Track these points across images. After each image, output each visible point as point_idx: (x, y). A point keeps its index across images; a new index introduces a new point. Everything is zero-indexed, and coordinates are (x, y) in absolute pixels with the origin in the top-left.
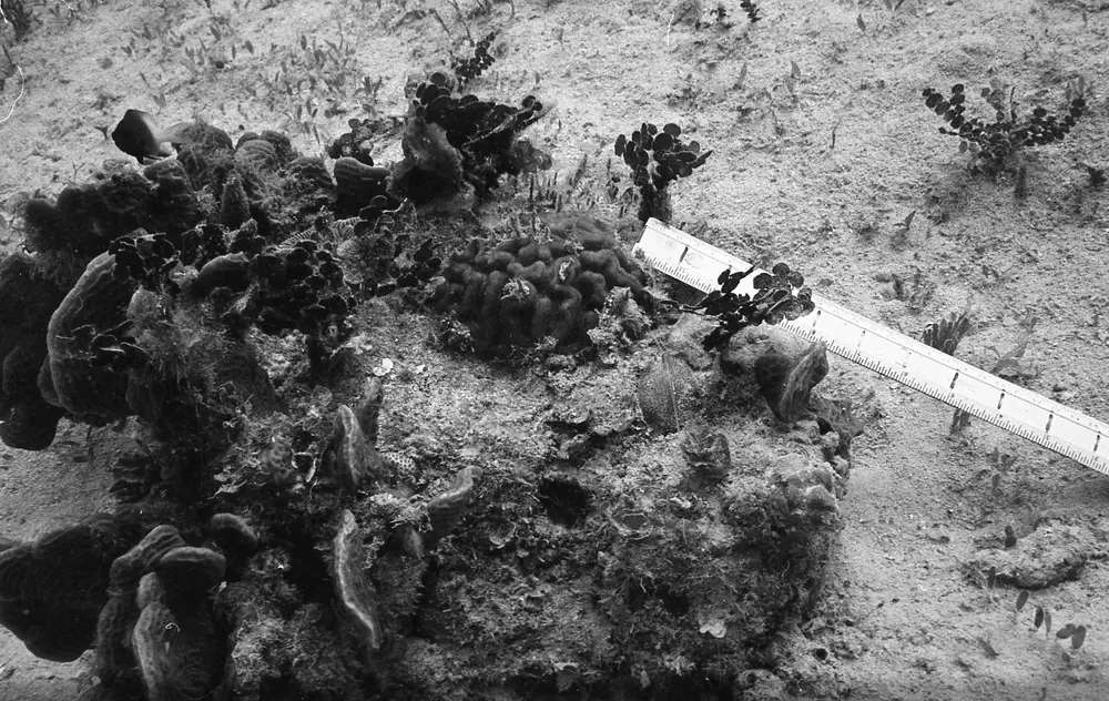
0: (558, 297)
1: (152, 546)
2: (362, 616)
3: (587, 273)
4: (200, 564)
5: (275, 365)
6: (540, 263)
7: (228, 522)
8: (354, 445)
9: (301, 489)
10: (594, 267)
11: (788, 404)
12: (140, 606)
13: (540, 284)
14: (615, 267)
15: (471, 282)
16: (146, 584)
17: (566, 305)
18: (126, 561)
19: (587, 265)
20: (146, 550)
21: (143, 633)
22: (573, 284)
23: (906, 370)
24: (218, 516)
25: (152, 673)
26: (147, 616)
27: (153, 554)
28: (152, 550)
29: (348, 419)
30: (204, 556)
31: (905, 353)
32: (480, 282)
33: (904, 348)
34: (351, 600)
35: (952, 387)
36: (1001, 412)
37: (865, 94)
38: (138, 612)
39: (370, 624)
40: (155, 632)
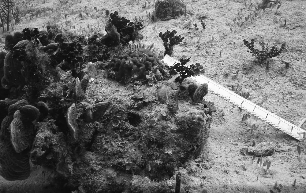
0: (139, 66)
1: (21, 104)
2: (72, 127)
3: (148, 61)
4: (32, 110)
5: (63, 77)
6: (136, 57)
7: (42, 104)
8: (78, 86)
9: (63, 100)
10: (150, 60)
11: (195, 96)
12: (14, 117)
13: (135, 62)
14: (155, 62)
15: (117, 61)
16: (17, 112)
17: (141, 68)
18: (13, 106)
19: (147, 60)
20: (18, 104)
21: (13, 124)
22: (143, 63)
23: (230, 98)
24: (39, 102)
25: (13, 134)
26: (15, 120)
27: (20, 106)
28: (20, 105)
29: (78, 80)
30: (33, 108)
31: (230, 94)
32: (119, 62)
33: (230, 93)
34: (70, 123)
35: (242, 104)
36: (254, 112)
37: (230, 45)
38: (13, 119)
39: (74, 130)
40: (16, 125)
